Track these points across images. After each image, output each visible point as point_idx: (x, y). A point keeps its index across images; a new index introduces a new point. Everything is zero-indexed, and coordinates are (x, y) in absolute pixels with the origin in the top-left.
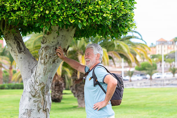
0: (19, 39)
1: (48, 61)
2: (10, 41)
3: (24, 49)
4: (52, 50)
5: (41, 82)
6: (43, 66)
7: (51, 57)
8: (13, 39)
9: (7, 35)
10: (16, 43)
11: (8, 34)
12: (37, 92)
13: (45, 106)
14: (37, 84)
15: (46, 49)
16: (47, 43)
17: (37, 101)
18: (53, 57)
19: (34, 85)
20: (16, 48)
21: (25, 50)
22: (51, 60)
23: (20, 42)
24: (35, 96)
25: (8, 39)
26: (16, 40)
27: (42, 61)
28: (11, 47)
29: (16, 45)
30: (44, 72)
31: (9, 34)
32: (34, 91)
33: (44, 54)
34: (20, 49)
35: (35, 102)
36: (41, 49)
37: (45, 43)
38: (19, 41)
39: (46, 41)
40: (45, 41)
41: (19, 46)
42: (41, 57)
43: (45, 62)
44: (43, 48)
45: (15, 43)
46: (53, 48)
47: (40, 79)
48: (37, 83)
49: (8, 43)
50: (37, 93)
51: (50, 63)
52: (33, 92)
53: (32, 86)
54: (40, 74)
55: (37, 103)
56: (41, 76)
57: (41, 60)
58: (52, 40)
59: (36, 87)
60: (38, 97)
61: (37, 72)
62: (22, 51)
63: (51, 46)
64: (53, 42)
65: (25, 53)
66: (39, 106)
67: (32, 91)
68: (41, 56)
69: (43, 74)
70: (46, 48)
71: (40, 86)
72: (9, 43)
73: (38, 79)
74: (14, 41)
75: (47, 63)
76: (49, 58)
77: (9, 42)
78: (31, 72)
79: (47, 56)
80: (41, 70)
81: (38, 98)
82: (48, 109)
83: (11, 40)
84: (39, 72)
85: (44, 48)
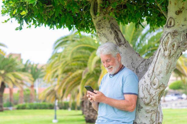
0: (117, 28)
1: (175, 52)
2: (106, 30)
3: (125, 40)
4: (182, 37)
5: (161, 84)
6: (167, 60)
7: (180, 46)
8: (109, 28)
9: (100, 23)
10: (113, 32)
11: (102, 21)
12: (153, 98)
13: (157, 119)
14: (155, 87)
15: (174, 36)
16: (175, 26)
17: (151, 111)
18: (183, 46)
19: (149, 88)
20: (113, 39)
21: (125, 43)
22: (179, 51)
23: (118, 32)
24: (149, 104)
25: (103, 28)
26: (112, 28)
27: (167, 53)
28: (107, 38)
29: (113, 35)
30: (168, 68)
31: (104, 20)
32: (149, 96)
33: (170, 42)
34: (119, 41)
35: (148, 112)
36: (165, 36)
37: (173, 26)
38: (116, 30)
39: (174, 24)
40: (172, 24)
41: (117, 38)
42: (164, 47)
43: (170, 54)
44: (169, 34)
45: (111, 33)
46: (183, 33)
47: (160, 79)
48: (155, 85)
49: (101, 33)
50: (152, 100)
51: (178, 55)
52: (146, 98)
53: (146, 89)
54: (160, 72)
55: (150, 114)
56: (162, 75)
57: (164, 51)
58: (183, 23)
59: (152, 91)
60: (152, 105)
61: (155, 69)
62: (121, 43)
63: (181, 30)
64: (183, 26)
65: (125, 46)
66: (152, 117)
67: (146, 96)
68: (165, 45)
69: (165, 71)
70: (174, 34)
71: (158, 89)
72: (103, 34)
73: (155, 79)
74: (111, 30)
75: (173, 55)
76: (177, 49)
77: (104, 31)
78: (136, 72)
79: (173, 46)
80: (163, 66)
81: (153, 107)
82: (161, 123)
83: (106, 28)
84: (159, 70)
85: (171, 34)
